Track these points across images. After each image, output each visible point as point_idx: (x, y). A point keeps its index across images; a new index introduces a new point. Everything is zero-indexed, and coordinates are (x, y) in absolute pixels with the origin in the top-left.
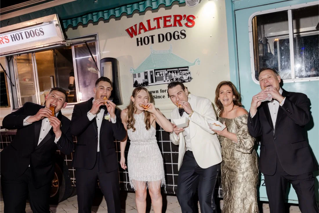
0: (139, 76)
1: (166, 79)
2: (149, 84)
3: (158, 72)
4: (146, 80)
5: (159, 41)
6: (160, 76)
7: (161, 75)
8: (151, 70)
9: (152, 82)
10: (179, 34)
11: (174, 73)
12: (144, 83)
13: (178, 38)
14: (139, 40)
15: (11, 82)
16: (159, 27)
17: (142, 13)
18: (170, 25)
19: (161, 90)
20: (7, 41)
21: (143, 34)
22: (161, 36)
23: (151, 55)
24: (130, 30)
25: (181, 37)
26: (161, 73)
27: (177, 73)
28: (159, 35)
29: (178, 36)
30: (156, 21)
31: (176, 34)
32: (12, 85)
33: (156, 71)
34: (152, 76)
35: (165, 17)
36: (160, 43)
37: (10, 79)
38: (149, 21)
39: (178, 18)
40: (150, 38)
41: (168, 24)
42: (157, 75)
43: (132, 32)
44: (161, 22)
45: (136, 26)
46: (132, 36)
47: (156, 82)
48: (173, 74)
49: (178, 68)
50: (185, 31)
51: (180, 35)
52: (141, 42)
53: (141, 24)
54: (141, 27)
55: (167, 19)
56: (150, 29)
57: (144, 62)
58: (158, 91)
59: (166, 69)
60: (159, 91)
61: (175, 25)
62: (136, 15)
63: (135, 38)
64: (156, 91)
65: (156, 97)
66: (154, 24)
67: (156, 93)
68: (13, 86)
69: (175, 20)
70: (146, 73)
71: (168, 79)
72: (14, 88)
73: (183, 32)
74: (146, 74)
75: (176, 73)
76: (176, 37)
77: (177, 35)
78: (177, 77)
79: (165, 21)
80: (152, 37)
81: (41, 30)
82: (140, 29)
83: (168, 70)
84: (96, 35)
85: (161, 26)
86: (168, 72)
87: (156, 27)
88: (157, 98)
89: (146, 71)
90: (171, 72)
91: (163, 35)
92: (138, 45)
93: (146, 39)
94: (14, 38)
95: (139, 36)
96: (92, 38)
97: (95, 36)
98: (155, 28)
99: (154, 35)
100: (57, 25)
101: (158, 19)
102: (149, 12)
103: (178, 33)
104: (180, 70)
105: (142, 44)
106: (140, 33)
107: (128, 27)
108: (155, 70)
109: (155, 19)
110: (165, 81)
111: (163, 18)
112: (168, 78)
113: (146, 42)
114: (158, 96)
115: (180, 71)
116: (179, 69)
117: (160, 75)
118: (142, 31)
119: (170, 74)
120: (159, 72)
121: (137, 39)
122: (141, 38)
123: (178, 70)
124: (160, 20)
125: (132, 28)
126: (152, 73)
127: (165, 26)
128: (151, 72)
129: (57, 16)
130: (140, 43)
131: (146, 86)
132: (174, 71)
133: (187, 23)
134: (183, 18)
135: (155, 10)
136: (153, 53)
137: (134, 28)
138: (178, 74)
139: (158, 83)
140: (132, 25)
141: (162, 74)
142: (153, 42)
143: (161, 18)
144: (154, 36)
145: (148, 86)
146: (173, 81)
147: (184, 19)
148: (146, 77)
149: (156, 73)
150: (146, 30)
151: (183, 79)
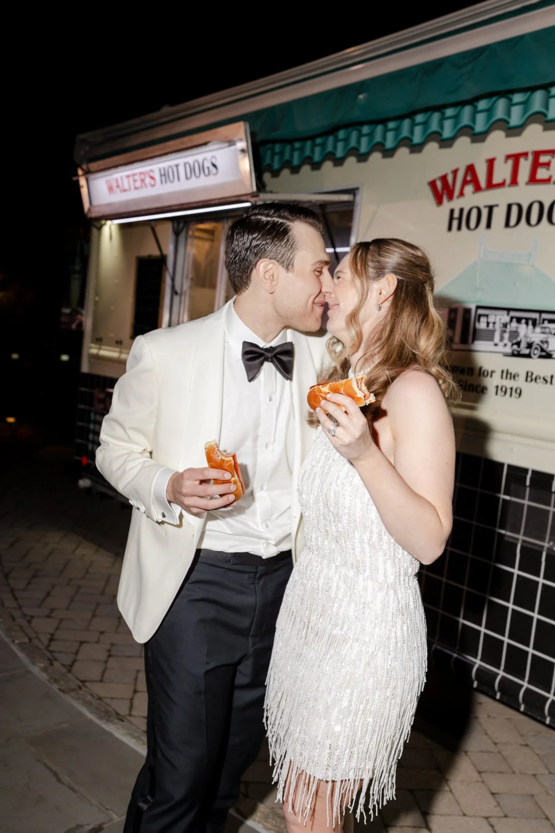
1: (502, 339)
2: (454, 346)
3: (484, 315)
5: (507, 224)
6: (488, 326)
7: (491, 326)
8: (468, 306)
9: (464, 340)
11: (527, 323)
14: (456, 215)
15: (173, 287)
16: (514, 182)
17: (479, 137)
18: (547, 177)
19: (481, 370)
20: (152, 182)
22: (515, 210)
23: (476, 263)
24: (439, 184)
26: (491, 319)
27: (534, 325)
28: (509, 207)
30: (510, 162)
32: (174, 292)
33: (480, 311)
34: (466, 324)
35: (537, 154)
36: (509, 230)
37: (173, 279)
38: (491, 163)
40: (485, 213)
41: (542, 173)
42: (479, 321)
43: (442, 190)
44: (525, 166)
45: (455, 172)
46: (439, 202)
47: (473, 342)
48: (523, 329)
49: (540, 312)
52: (459, 221)
53: (471, 169)
54: (469, 178)
55: (543, 159)
56: (490, 185)
58: (472, 369)
59: (509, 310)
62: (463, 142)
63: (447, 205)
64: (469, 369)
65: (466, 385)
66: (502, 172)
67: (468, 374)
68: (176, 293)
70: (453, 311)
71: (506, 341)
72: (176, 299)
74: (453, 314)
75: (530, 327)
78: (533, 340)
79: (536, 165)
80: (491, 208)
81: (214, 161)
82: (465, 182)
83: (513, 314)
84: (357, 189)
85: (519, 180)
86: (512, 318)
87: (508, 181)
88: (465, 390)
89: (454, 306)
90: (519, 320)
91: (520, 207)
92: (450, 228)
93: (474, 214)
94: (165, 176)
95: (457, 204)
96: (345, 198)
97: (353, 191)
98: (502, 185)
99: (497, 206)
100: (243, 151)
101: (516, 158)
102: (497, 136)
104: (544, 320)
105: (459, 228)
106: (462, 194)
107: (435, 175)
108: (478, 307)
109: (508, 157)
110: (496, 345)
111: (530, 157)
112: (506, 336)
113: (473, 223)
114: (470, 385)
115: (543, 323)
116: (544, 316)
117: (488, 324)
118: (469, 189)
119: (514, 324)
120: (487, 316)
121: (452, 211)
122: (462, 210)
123: (540, 316)
124: (522, 161)
125: (444, 178)
126: (467, 316)
127: (533, 180)
128: (467, 311)
129: (246, 130)
130: (455, 223)
132: (527, 320)
135: (514, 131)
136: (482, 257)
137: (450, 179)
138: (538, 329)
140: (447, 170)
141: (494, 323)
142: (489, 225)
143: (525, 155)
144: (495, 209)
146: (519, 347)
148: (451, 324)
149: (480, 316)
150: (478, 188)
151: (547, 347)
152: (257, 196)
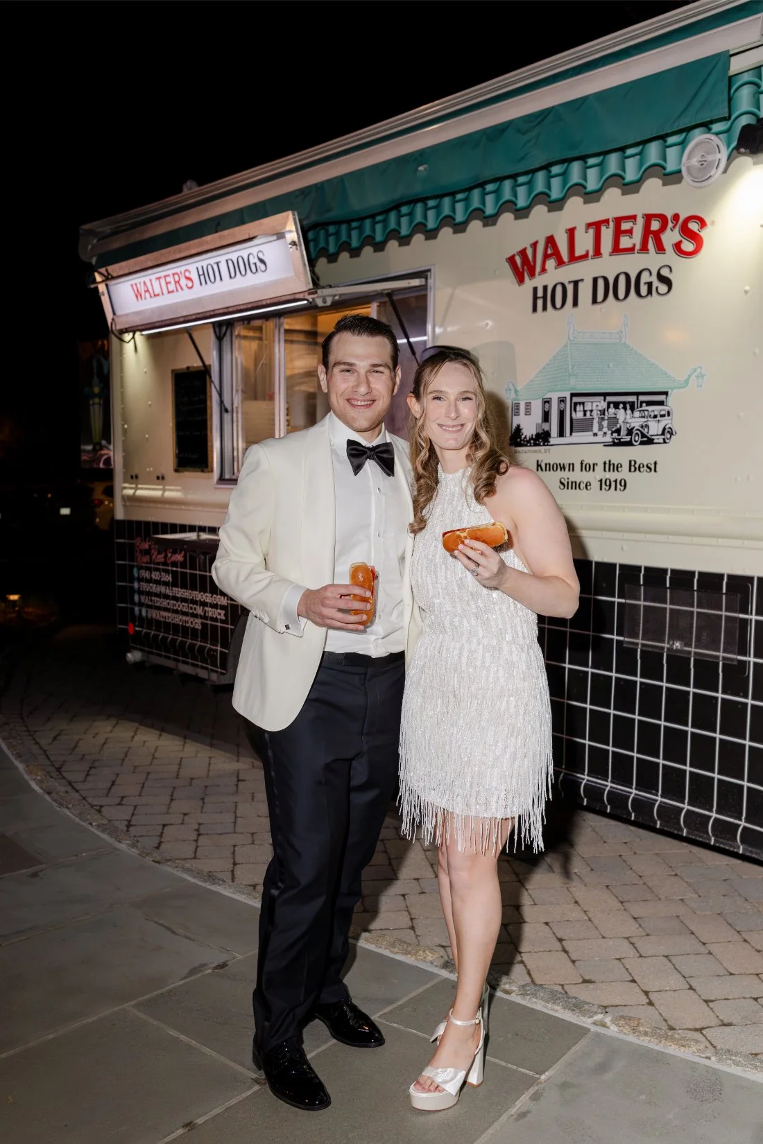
0: (528, 413)
1: (600, 428)
2: (552, 441)
3: (580, 403)
4: (546, 427)
5: (595, 301)
6: (585, 415)
7: (588, 413)
8: (562, 395)
9: (561, 434)
10: (654, 279)
11: (625, 408)
12: (538, 435)
13: (650, 292)
14: (540, 293)
15: (222, 402)
16: (598, 253)
17: (556, 205)
18: (630, 246)
19: (582, 464)
20: (190, 284)
21: (553, 275)
22: (601, 283)
23: (566, 346)
24: (518, 260)
25: (657, 288)
26: (588, 407)
27: (632, 409)
28: (595, 280)
29: (650, 285)
30: (591, 231)
31: (645, 278)
32: (223, 410)
33: (576, 399)
34: (562, 414)
35: (618, 221)
36: (597, 307)
37: (220, 394)
38: (571, 232)
39: (655, 225)
40: (570, 288)
41: (625, 242)
42: (575, 410)
43: (522, 267)
44: (607, 234)
45: (534, 245)
46: (521, 280)
47: (571, 434)
48: (621, 414)
49: (637, 394)
50: (671, 271)
51: (656, 283)
52: (544, 300)
53: (551, 241)
54: (549, 252)
55: (625, 226)
56: (573, 258)
57: (544, 368)
58: (573, 464)
59: (605, 395)
60: (577, 467)
61: (644, 248)
62: (540, 210)
63: (529, 284)
64: (569, 465)
65: (568, 482)
66: (584, 243)
67: (569, 470)
68: (227, 411)
69: (647, 231)
70: (547, 402)
71: (605, 430)
72: (227, 417)
73: (665, 272)
74: (547, 406)
75: (629, 412)
76: (644, 290)
77: (645, 283)
78: (632, 425)
79: (618, 233)
80: (576, 283)
81: (261, 256)
82: (546, 257)
83: (609, 399)
84: (429, 270)
85: (603, 251)
86: (609, 404)
87: (591, 253)
88: (568, 488)
89: (547, 396)
90: (616, 405)
91: (606, 280)
92: (535, 309)
93: (559, 290)
94: (204, 276)
95: (539, 281)
96: (416, 282)
97: (423, 274)
98: (585, 257)
99: (582, 280)
100: (294, 243)
101: (597, 226)
102: (575, 202)
103: (651, 274)
104: (642, 402)
105: (545, 308)
106: (544, 270)
107: (514, 250)
108: (573, 395)
109: (589, 225)
110: (595, 435)
111: (612, 224)
112: (605, 423)
113: (558, 303)
114: (572, 483)
115: (641, 406)
116: (642, 398)
117: (585, 412)
118: (551, 263)
119: (612, 410)
120: (583, 403)
121: (535, 289)
122: (545, 288)
123: (638, 399)
124: (603, 228)
125: (523, 253)
126: (562, 405)
127: (617, 250)
128: (562, 400)
129: (295, 219)
130: (540, 302)
131: (544, 445)
132: (624, 403)
133: (681, 242)
134: (670, 225)
135: (592, 197)
136: (572, 338)
137: (529, 253)
138: (637, 414)
139: (578, 437)
140: (526, 243)
141: (591, 411)
142: (575, 304)
143: (606, 222)
144: (580, 284)
145: (548, 445)
146: (619, 435)
147: (674, 227)
148: (546, 417)
149: (576, 404)
150: (560, 262)
151: (648, 433)
152: (316, 292)
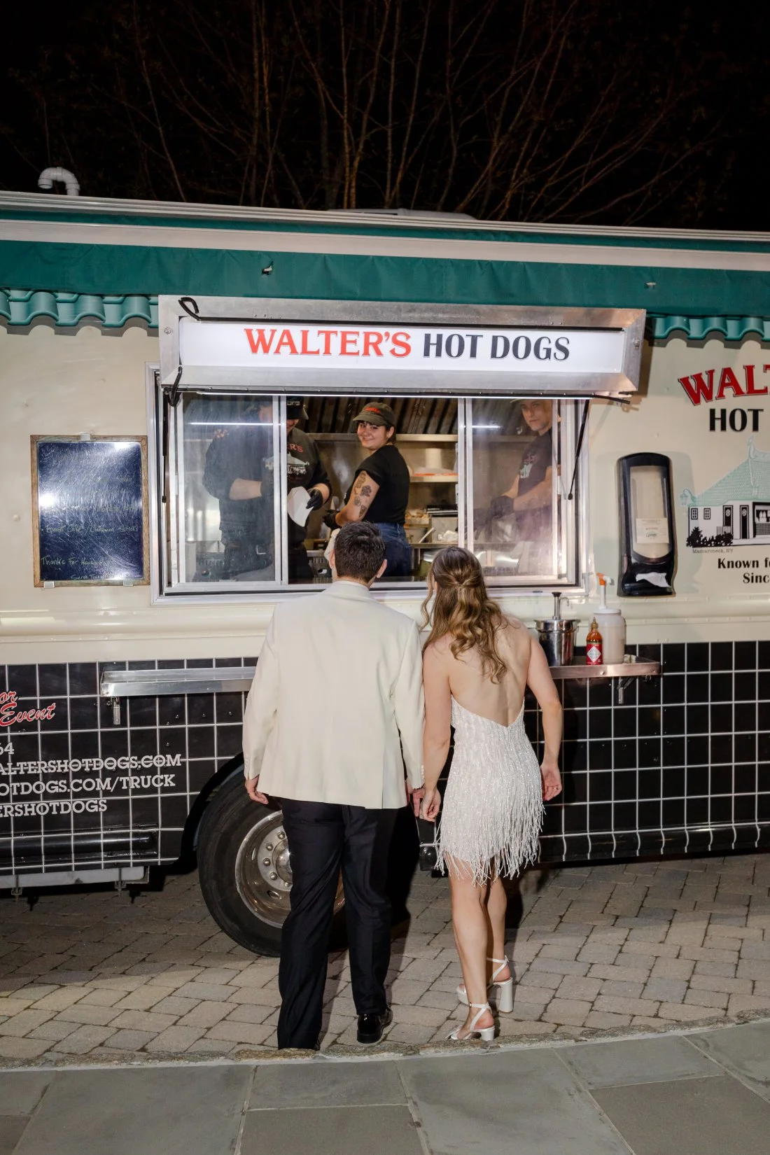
0: (707, 515)
2: (734, 542)
3: (763, 511)
4: (727, 530)
6: (768, 520)
8: (744, 503)
9: (744, 535)
12: (719, 537)
14: (718, 415)
17: (734, 344)
19: (766, 561)
21: (730, 401)
23: (747, 462)
24: (692, 383)
33: (757, 508)
34: (744, 520)
38: (749, 370)
40: (750, 416)
42: (758, 516)
43: (697, 389)
45: (711, 373)
46: (696, 401)
47: (754, 536)
52: (721, 421)
53: (727, 372)
54: (727, 381)
56: (752, 391)
57: (724, 480)
58: (757, 562)
60: (762, 563)
62: (715, 345)
63: (705, 406)
64: (754, 562)
65: (752, 577)
66: (763, 380)
67: (753, 566)
70: (727, 508)
74: (728, 511)
80: (756, 412)
82: (723, 385)
88: (752, 582)
89: (729, 503)
92: (712, 428)
93: (738, 416)
95: (717, 405)
98: (764, 392)
99: (762, 410)
102: (753, 346)
105: (723, 428)
106: (721, 395)
107: (688, 372)
108: (755, 504)
109: (767, 367)
113: (738, 425)
114: (757, 577)
117: (768, 518)
118: (729, 391)
120: (766, 511)
121: (712, 412)
122: (723, 412)
125: (698, 377)
126: (744, 513)
128: (744, 508)
130: (718, 424)
131: (726, 545)
136: (752, 457)
137: (705, 378)
139: (760, 539)
140: (702, 369)
142: (756, 428)
144: (760, 413)
145: (730, 545)
148: (728, 521)
149: (758, 512)
150: (739, 392)
